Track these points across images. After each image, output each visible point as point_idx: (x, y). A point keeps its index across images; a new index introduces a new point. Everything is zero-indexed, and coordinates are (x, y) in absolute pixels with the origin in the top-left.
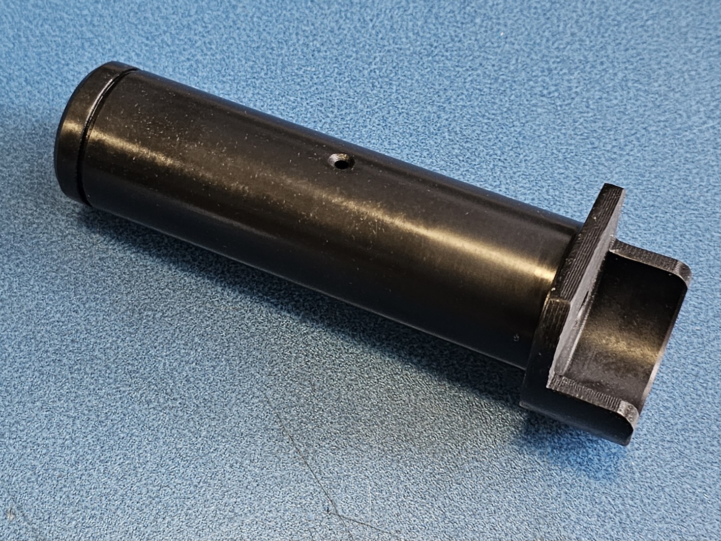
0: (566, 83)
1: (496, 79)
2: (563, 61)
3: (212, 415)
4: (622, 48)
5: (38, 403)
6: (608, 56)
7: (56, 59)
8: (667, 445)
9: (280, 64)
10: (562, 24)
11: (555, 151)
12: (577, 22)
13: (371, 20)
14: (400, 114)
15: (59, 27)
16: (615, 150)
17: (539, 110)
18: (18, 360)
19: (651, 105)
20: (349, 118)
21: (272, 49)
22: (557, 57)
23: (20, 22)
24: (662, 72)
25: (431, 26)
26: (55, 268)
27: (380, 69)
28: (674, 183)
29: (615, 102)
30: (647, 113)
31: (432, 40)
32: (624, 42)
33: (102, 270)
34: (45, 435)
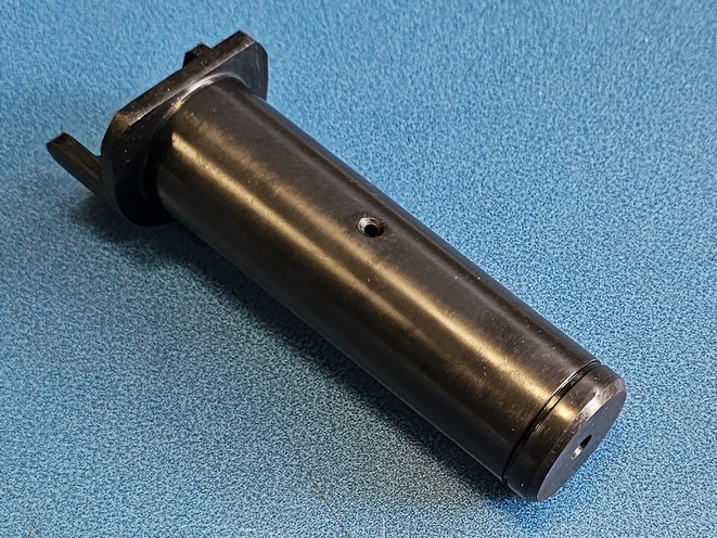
0: (601, 143)
1: (532, 137)
2: (600, 121)
3: (233, 451)
4: (659, 109)
5: (61, 436)
6: (644, 118)
7: (93, 107)
8: (674, 486)
9: (316, 116)
10: (600, 87)
11: (586, 208)
12: (616, 83)
13: (411, 77)
14: (434, 168)
15: (97, 77)
16: (645, 208)
17: (573, 168)
18: (42, 395)
19: (683, 165)
20: (383, 170)
21: (310, 102)
22: (594, 117)
23: (58, 72)
24: (697, 134)
25: (471, 84)
26: (82, 308)
27: (417, 125)
28: (700, 241)
29: (648, 162)
30: (679, 174)
31: (471, 97)
32: (661, 104)
33: (129, 311)
34: (66, 466)
